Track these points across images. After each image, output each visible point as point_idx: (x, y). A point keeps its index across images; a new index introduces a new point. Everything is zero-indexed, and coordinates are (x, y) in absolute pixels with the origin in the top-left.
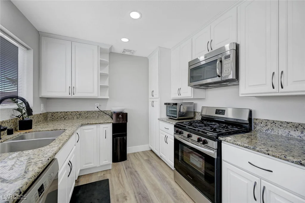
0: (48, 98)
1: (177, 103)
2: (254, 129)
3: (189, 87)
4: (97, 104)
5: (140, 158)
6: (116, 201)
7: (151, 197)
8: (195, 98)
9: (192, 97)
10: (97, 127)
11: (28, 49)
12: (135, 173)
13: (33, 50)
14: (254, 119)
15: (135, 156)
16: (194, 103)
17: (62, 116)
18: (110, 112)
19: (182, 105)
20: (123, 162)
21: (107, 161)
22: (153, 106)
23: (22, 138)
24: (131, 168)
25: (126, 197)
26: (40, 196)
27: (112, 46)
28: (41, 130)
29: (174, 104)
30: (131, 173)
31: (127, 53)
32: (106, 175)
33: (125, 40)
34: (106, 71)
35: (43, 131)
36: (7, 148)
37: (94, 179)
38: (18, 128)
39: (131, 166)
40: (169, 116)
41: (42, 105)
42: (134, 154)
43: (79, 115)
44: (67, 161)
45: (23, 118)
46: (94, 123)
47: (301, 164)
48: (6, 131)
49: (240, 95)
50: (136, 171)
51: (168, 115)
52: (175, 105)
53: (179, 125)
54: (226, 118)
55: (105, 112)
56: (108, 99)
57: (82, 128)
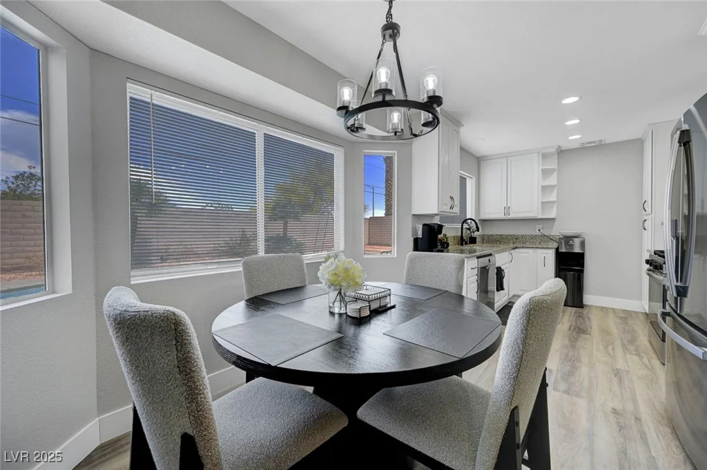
4: (539, 227)
5: (610, 313)
10: (534, 252)
12: (586, 318)
13: (474, 178)
15: (602, 311)
17: (498, 240)
22: (645, 229)
27: (559, 146)
30: (579, 316)
31: (589, 145)
39: (584, 313)
42: (602, 308)
45: (471, 235)
55: (551, 237)
56: (553, 219)
57: (517, 250)
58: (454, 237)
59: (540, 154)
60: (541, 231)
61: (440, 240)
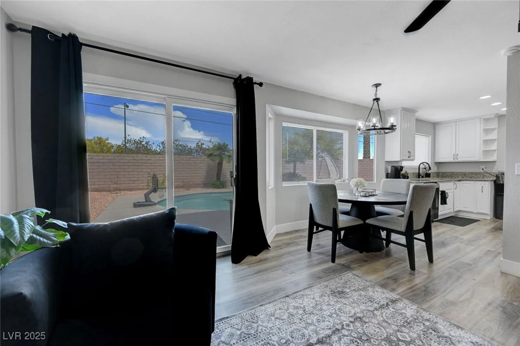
0: (440, 163)
4: (482, 167)
13: (430, 136)
17: (450, 175)
41: (437, 167)
55: (492, 174)
56: (494, 162)
57: (461, 182)
58: (413, 173)
59: (482, 119)
60: (484, 170)
61: (402, 174)
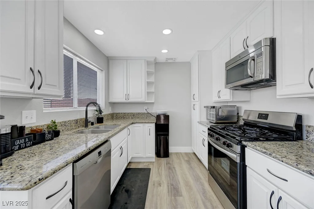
0: (114, 103)
1: (215, 107)
2: (307, 138)
3: (226, 89)
4: (146, 107)
5: (181, 158)
6: (153, 184)
7: (181, 190)
8: (235, 100)
9: (231, 99)
10: (143, 126)
11: (102, 71)
12: (173, 169)
13: (104, 71)
14: (307, 126)
15: (177, 155)
16: (237, 106)
17: (122, 116)
18: (155, 114)
19: (220, 108)
20: (165, 158)
21: (151, 155)
22: (194, 109)
23: (98, 128)
24: (170, 164)
25: (161, 184)
26: (99, 156)
27: (156, 58)
28: (108, 124)
29: (211, 107)
30: (170, 168)
31: (169, 61)
32: (150, 165)
33: (165, 51)
34: (152, 79)
35: (108, 125)
36: (90, 132)
37: (140, 166)
38: (96, 122)
39: (171, 162)
40: (209, 120)
41: (110, 108)
42: (177, 154)
43: (133, 116)
44: (120, 146)
45: (99, 116)
46: (141, 122)
47: (311, 174)
48: (91, 123)
49: (278, 97)
50: (174, 168)
51: (208, 118)
52: (213, 108)
53: (212, 128)
54: (270, 124)
55: (152, 114)
56: (153, 103)
57: (133, 125)
59: (146, 61)
60: (147, 110)
